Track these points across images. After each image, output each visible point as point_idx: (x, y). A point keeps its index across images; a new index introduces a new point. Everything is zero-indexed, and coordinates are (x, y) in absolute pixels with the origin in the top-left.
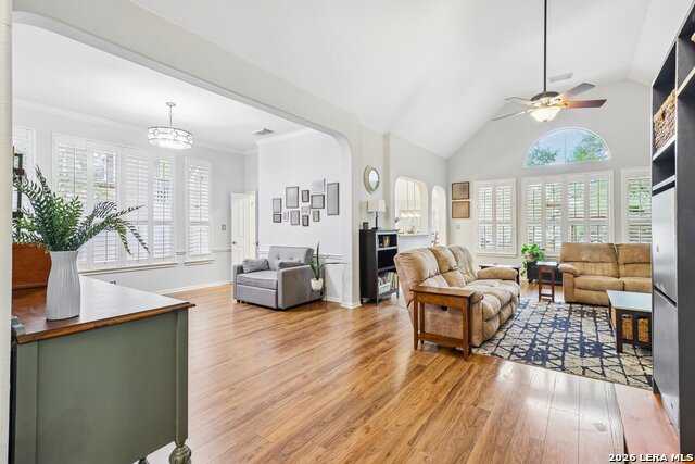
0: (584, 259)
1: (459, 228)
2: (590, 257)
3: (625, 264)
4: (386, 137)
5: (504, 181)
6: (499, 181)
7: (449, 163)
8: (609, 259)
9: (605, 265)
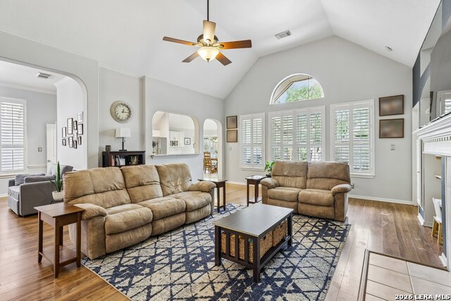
0: (285, 174)
1: (231, 149)
2: (289, 173)
3: (311, 178)
4: (142, 80)
5: (258, 115)
6: (254, 115)
7: (225, 102)
8: (301, 174)
9: (298, 179)
